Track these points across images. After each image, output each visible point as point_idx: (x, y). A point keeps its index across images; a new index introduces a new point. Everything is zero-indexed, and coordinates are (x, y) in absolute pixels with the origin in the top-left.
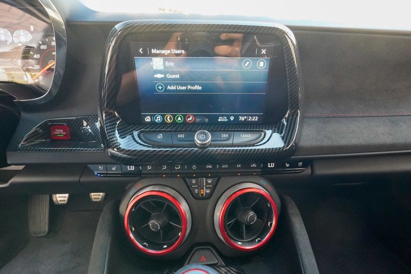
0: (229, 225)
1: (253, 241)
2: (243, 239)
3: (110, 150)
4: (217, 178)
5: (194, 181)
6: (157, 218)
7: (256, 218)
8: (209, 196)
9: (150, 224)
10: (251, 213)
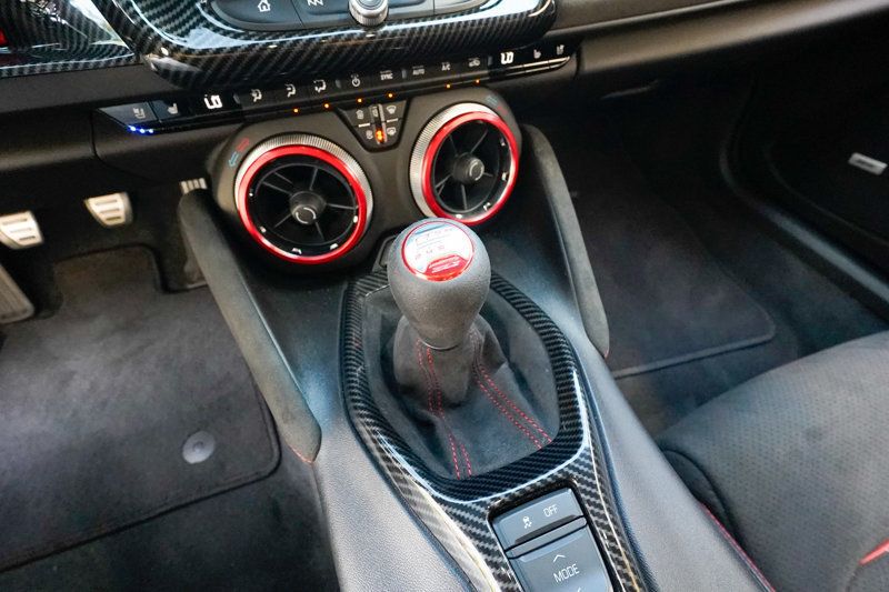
0: (438, 189)
1: (480, 210)
2: (463, 209)
3: (153, 58)
4: (405, 102)
5: (360, 114)
6: (306, 199)
7: (482, 169)
8: (395, 143)
9: (295, 213)
10: (475, 162)
